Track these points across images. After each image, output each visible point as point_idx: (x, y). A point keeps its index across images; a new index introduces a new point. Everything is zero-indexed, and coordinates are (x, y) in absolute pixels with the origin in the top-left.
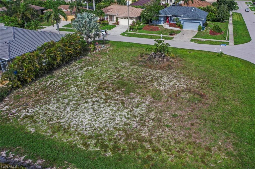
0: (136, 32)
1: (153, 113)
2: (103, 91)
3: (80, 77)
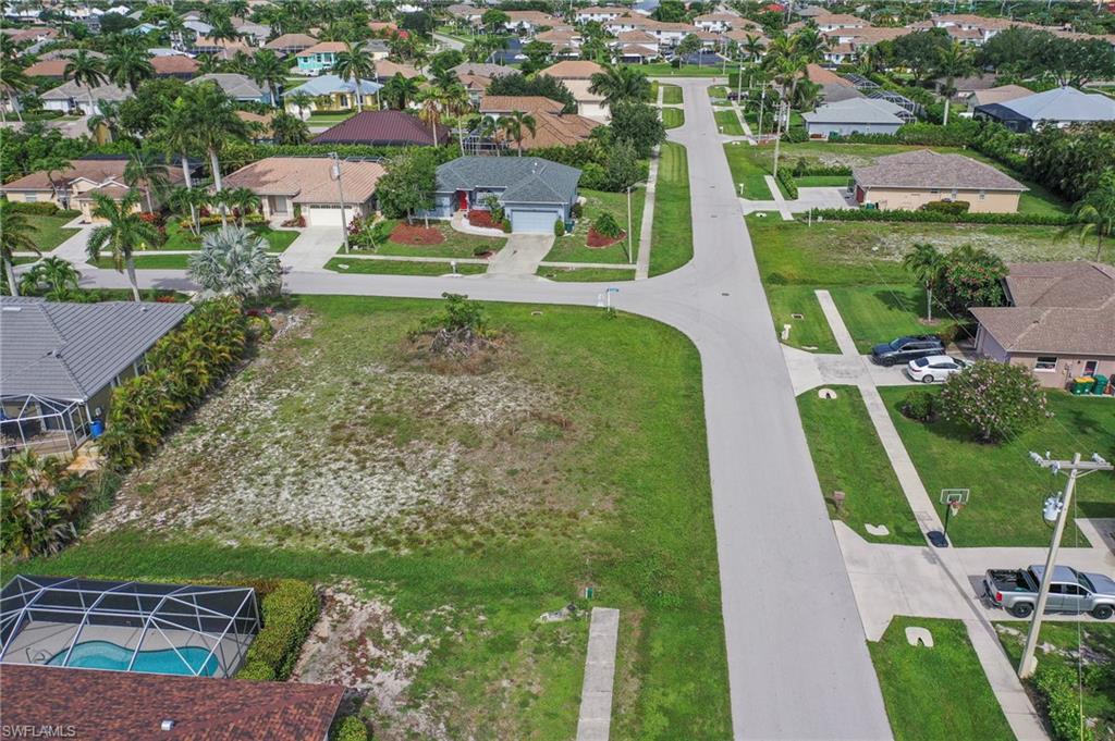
0: (371, 253)
1: (468, 473)
2: (346, 446)
3: (274, 419)
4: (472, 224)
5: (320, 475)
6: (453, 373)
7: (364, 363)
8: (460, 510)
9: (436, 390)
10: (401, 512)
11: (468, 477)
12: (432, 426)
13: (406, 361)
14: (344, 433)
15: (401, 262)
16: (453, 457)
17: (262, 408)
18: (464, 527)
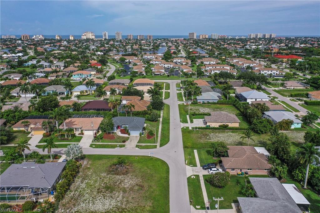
0: (99, 142)
2: (101, 193)
3: (86, 188)
4: (121, 133)
5: (97, 200)
6: (120, 175)
7: (102, 173)
8: (124, 206)
9: (117, 179)
10: (113, 207)
11: (125, 199)
12: (117, 188)
13: (110, 172)
14: (100, 191)
15: (106, 144)
16: (121, 195)
17: (83, 185)
18: (124, 210)
